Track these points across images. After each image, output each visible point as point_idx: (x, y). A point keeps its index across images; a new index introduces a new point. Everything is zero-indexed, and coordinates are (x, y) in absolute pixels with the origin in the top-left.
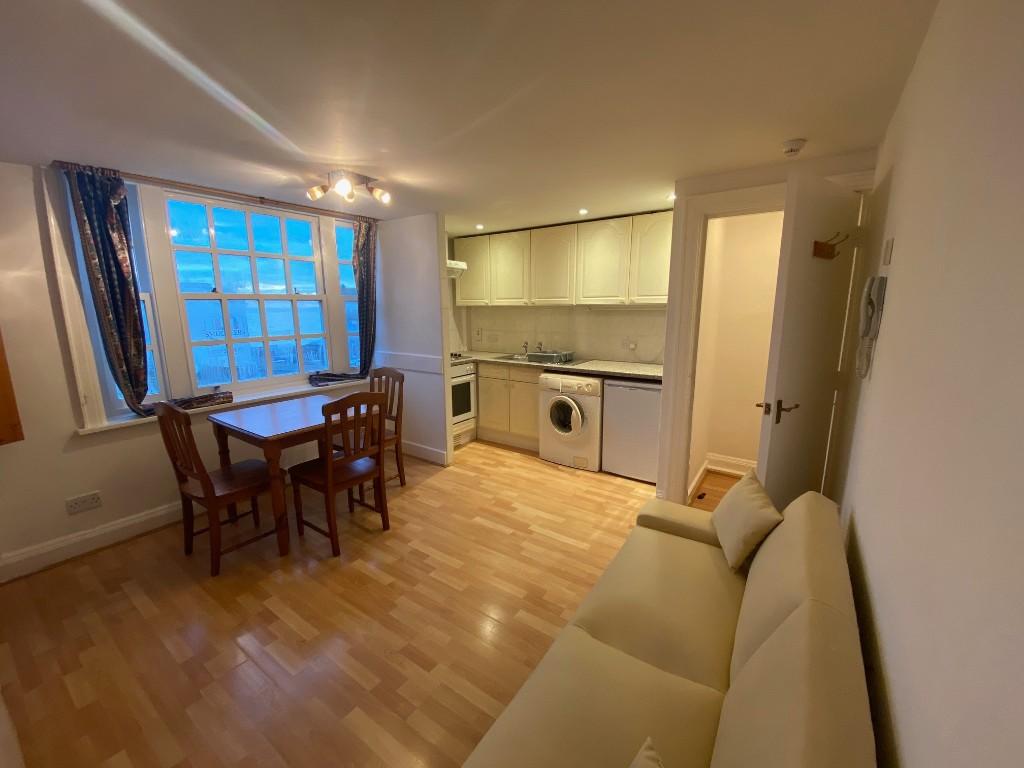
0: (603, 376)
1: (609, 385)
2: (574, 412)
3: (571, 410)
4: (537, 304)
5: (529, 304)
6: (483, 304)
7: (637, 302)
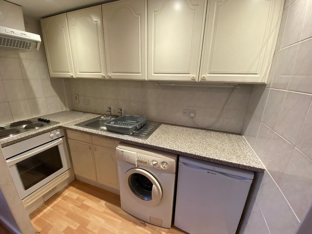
0: (178, 155)
1: (184, 163)
2: (154, 186)
3: (151, 184)
4: (113, 77)
5: (107, 78)
6: (69, 76)
7: (208, 79)
